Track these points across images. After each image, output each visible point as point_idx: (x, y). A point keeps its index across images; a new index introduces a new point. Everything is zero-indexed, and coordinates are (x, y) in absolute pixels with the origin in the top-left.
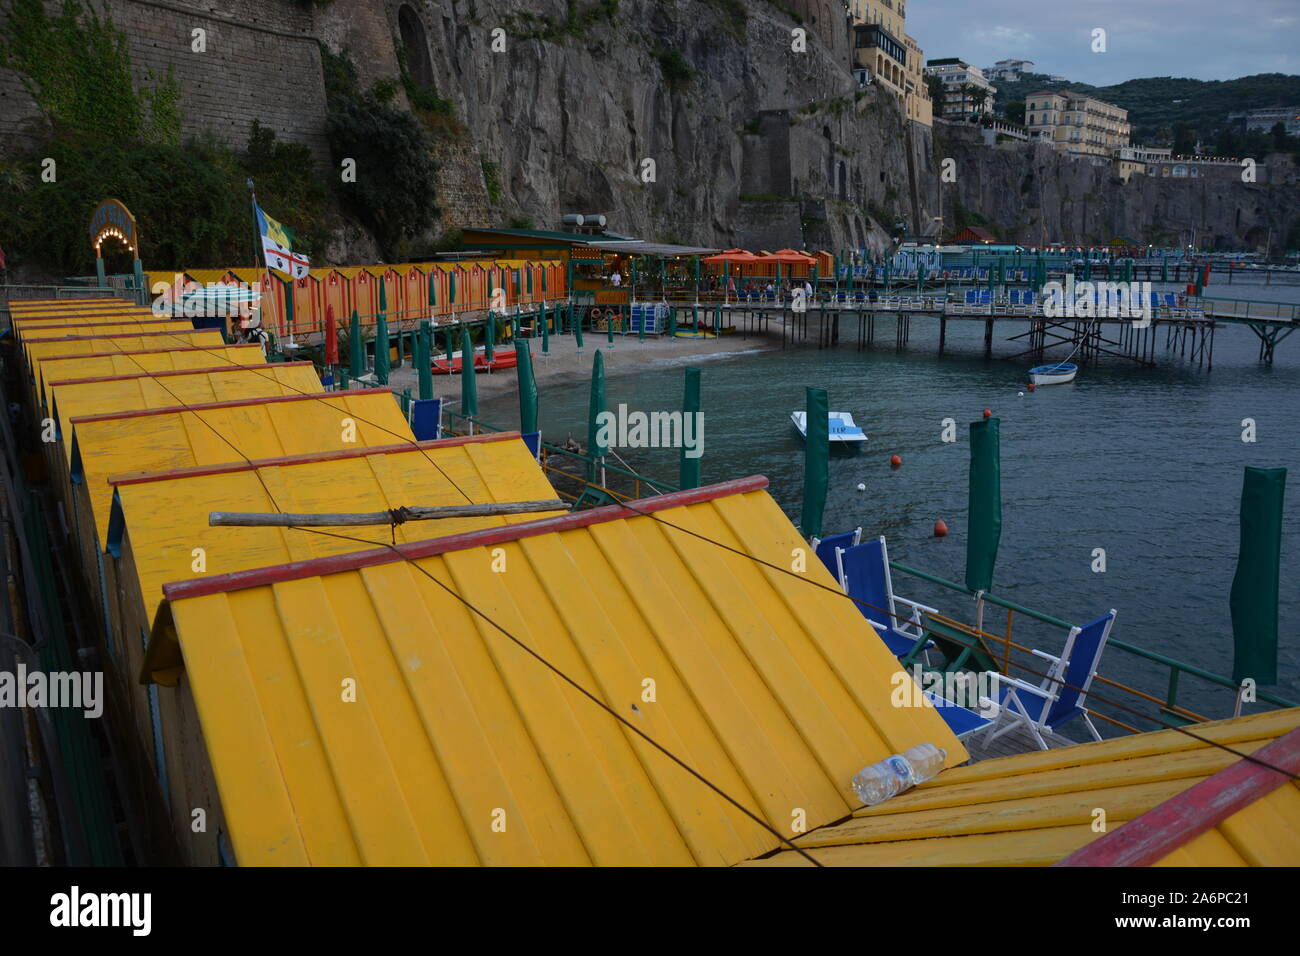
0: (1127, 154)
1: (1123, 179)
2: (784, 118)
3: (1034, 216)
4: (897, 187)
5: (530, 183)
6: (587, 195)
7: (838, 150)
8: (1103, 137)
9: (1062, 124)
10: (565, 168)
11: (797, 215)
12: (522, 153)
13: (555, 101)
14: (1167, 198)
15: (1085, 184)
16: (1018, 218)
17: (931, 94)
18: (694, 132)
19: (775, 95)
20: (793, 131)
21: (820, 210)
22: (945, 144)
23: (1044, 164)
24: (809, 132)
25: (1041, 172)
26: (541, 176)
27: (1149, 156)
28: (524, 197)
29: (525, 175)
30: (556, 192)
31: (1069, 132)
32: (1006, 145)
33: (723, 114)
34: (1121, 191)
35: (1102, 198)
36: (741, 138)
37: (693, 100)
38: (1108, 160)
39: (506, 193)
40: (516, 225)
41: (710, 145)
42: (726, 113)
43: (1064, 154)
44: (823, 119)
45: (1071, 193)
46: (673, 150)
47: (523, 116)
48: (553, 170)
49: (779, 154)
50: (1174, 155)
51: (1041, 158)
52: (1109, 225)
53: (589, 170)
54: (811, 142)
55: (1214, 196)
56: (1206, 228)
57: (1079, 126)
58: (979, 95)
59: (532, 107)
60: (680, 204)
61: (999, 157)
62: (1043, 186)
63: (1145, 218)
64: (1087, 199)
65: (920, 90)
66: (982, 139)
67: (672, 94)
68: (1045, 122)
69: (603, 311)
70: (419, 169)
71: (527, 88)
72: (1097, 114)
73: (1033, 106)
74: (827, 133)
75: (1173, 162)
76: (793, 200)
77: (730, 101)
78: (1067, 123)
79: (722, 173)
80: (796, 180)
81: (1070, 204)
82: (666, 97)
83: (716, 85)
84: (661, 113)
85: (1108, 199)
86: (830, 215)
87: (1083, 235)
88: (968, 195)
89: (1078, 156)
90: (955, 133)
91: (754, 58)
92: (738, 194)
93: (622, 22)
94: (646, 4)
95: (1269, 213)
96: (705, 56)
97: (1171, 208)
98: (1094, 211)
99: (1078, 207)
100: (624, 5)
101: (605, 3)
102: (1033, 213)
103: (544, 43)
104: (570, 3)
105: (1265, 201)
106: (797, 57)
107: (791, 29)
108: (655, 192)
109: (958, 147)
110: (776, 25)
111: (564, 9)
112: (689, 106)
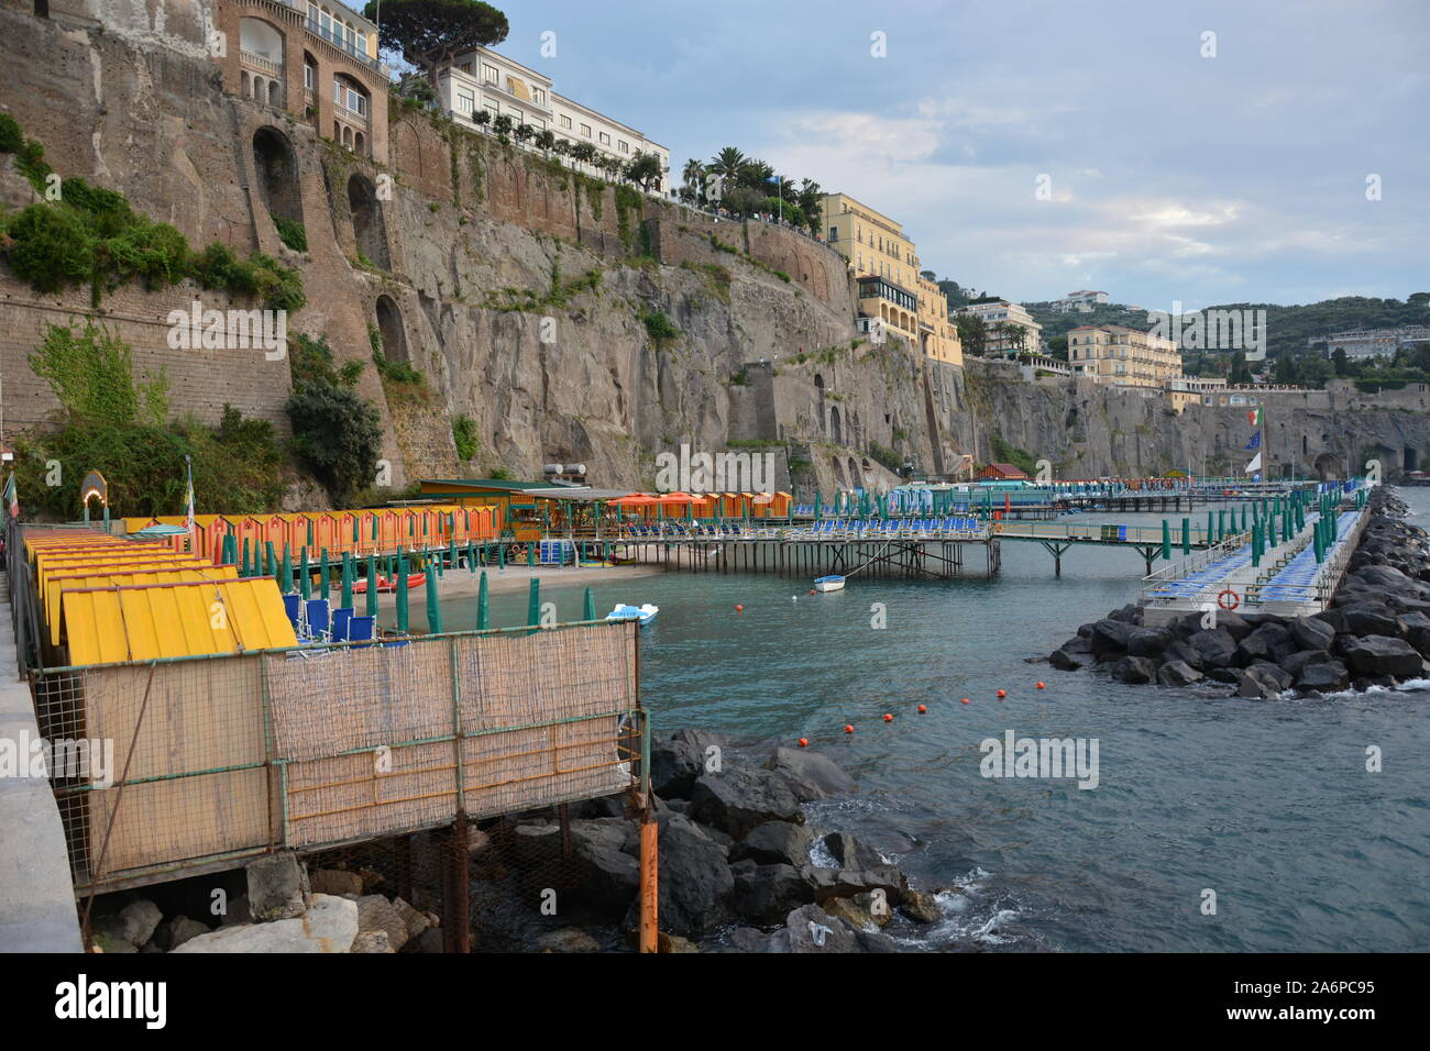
0: (1180, 384)
1: (1177, 411)
2: (768, 369)
3: (1081, 450)
4: (908, 427)
5: (511, 437)
6: (568, 446)
7: (828, 397)
8: (1151, 370)
9: (1106, 358)
10: (546, 422)
11: (784, 458)
12: (504, 409)
13: (536, 363)
14: (1227, 428)
15: (1136, 417)
16: (1063, 453)
17: (959, 335)
18: (680, 385)
19: (762, 345)
20: (776, 382)
21: (805, 453)
22: (983, 382)
23: (1087, 398)
24: (796, 381)
25: (1084, 406)
26: (522, 431)
27: (1203, 386)
28: (505, 449)
29: (506, 430)
30: (538, 444)
31: (1113, 366)
32: (1045, 380)
33: (707, 367)
34: (1175, 421)
35: (1157, 430)
36: (727, 389)
37: (678, 356)
38: (1159, 391)
39: (485, 446)
40: (495, 476)
41: (696, 396)
42: (711, 367)
43: (1111, 387)
44: (814, 368)
45: (1122, 425)
46: (659, 402)
47: (505, 378)
48: (535, 425)
49: (764, 402)
50: (1231, 384)
51: (1083, 392)
52: (1167, 456)
53: (570, 424)
54: (797, 390)
55: (1277, 424)
56: (1272, 457)
57: (1123, 359)
58: (1017, 333)
59: (514, 370)
61: (1039, 393)
62: (1087, 420)
63: (1205, 449)
64: (1140, 431)
65: (946, 331)
66: (1021, 376)
67: (657, 351)
68: (1088, 357)
69: (522, 547)
70: (362, 436)
71: (508, 354)
72: (1142, 346)
73: (1075, 341)
74: (819, 381)
75: (1229, 391)
76: (778, 444)
77: (716, 356)
78: (1112, 357)
79: (709, 421)
80: (781, 426)
81: (1121, 436)
82: (652, 355)
83: (701, 342)
84: (647, 369)
85: (1162, 430)
86: (817, 458)
87: (1139, 467)
88: (1010, 432)
89: (1125, 389)
90: (992, 371)
91: (739, 316)
92: (726, 440)
93: (606, 291)
94: (630, 273)
95: (1336, 439)
96: (689, 315)
97: (1232, 437)
98: (1148, 443)
99: (1130, 439)
100: (609, 276)
101: (590, 274)
102: (1080, 447)
103: (525, 314)
104: (554, 277)
105: (1331, 427)
106: (785, 312)
107: (778, 287)
108: (643, 441)
109: (996, 384)
110: (763, 284)
111: (548, 283)
112: (674, 361)
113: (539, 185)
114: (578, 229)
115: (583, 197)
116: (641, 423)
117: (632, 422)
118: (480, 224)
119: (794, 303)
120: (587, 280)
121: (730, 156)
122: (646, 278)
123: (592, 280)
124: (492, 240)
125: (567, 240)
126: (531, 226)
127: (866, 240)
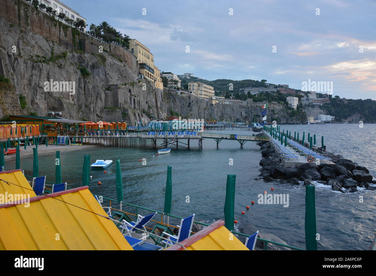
0: (214, 98)
1: (213, 104)
2: (117, 87)
4: (151, 105)
5: (37, 102)
6: (56, 106)
7: (133, 96)
8: (208, 94)
9: (197, 90)
10: (49, 98)
11: (121, 112)
12: (35, 93)
13: (46, 80)
14: (224, 109)
15: (204, 105)
16: (187, 114)
17: (162, 81)
18: (90, 90)
19: (114, 80)
20: (119, 90)
21: (127, 111)
22: (167, 94)
23: (193, 100)
24: (124, 91)
25: (192, 102)
26: (41, 101)
27: (219, 98)
28: (35, 106)
29: (35, 100)
30: (46, 105)
31: (199, 92)
32: (183, 95)
33: (99, 85)
34: (213, 107)
35: (209, 109)
36: (105, 92)
37: (90, 81)
38: (209, 99)
39: (29, 105)
40: (32, 114)
41: (95, 93)
43: (198, 98)
44: (129, 87)
45: (201, 107)
46: (84, 94)
47: (35, 84)
48: (45, 99)
49: (115, 96)
50: (225, 98)
51: (192, 98)
52: (211, 116)
53: (57, 99)
54: (124, 93)
55: (235, 109)
56: (234, 117)
57: (202, 91)
58: (176, 82)
59: (39, 81)
60: (86, 109)
61: (181, 98)
62: (193, 106)
63: (219, 114)
64: (205, 109)
65: (159, 80)
66: (177, 93)
67: (84, 79)
68: (193, 90)
69: (50, 138)
71: (37, 76)
72: (206, 88)
73: (190, 85)
74: (130, 91)
75: (225, 100)
76: (119, 108)
77: (101, 82)
78: (199, 90)
79: (99, 101)
80: (120, 103)
81: (200, 110)
82: (82, 80)
83: (97, 77)
84: (80, 84)
85: (210, 109)
86: (130, 112)
87: (204, 118)
88: (174, 108)
89: (202, 98)
90: (170, 92)
91: (108, 70)
92: (104, 107)
93: (68, 59)
94: (76, 55)
95: (248, 113)
96: (94, 69)
97: (225, 112)
98: (207, 112)
99: (203, 111)
100: (69, 55)
101: (63, 54)
102: (191, 112)
103: (43, 64)
104: (52, 53)
105: (247, 110)
106: (121, 71)
107: (119, 63)
108: (79, 106)
109: (171, 95)
110: (115, 62)
111: (50, 55)
112: (89, 82)
113: (47, 23)
114: (60, 39)
115: (62, 30)
116: (78, 100)
117: (75, 100)
118: (27, 33)
119: (123, 68)
120: (63, 55)
121: (105, 24)
122: (81, 57)
123: (64, 55)
124: (32, 39)
125: (56, 42)
126: (45, 36)
127: (141, 53)
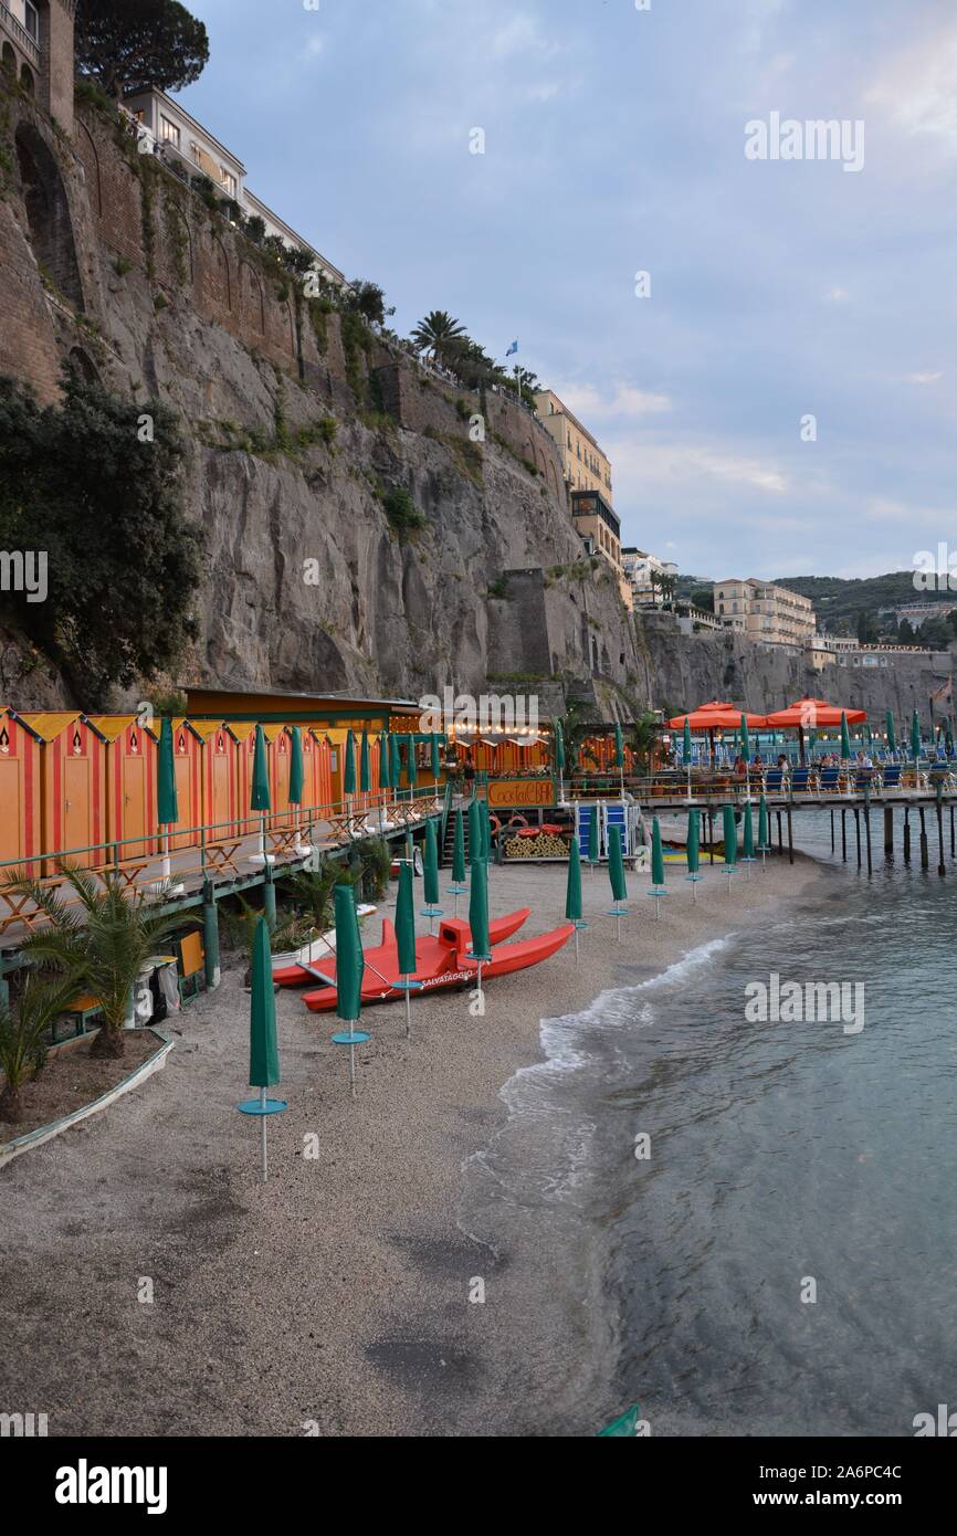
0: (818, 643)
1: (818, 670)
2: (537, 580)
5: (235, 648)
6: (308, 667)
7: (588, 622)
8: (793, 627)
9: (753, 614)
10: (279, 630)
11: (560, 697)
13: (266, 537)
14: (861, 689)
15: (782, 675)
18: (431, 593)
19: (516, 549)
20: (547, 593)
21: (586, 691)
22: (641, 634)
23: (744, 654)
24: (560, 598)
25: (742, 663)
26: (247, 640)
27: (838, 646)
28: (224, 665)
29: (226, 637)
30: (267, 662)
31: (761, 622)
32: (704, 634)
33: (462, 573)
34: (818, 681)
35: (800, 690)
36: (485, 602)
37: (426, 553)
38: (801, 650)
41: (450, 610)
42: (467, 573)
43: (760, 644)
44: (568, 585)
45: (770, 684)
46: (404, 616)
47: (224, 555)
48: (262, 634)
49: (532, 624)
50: (861, 645)
51: (740, 648)
53: (312, 634)
54: (563, 609)
55: (907, 686)
57: (770, 615)
59: (237, 544)
60: (416, 685)
61: (698, 647)
62: (745, 678)
64: (787, 690)
66: (678, 628)
67: (401, 545)
68: (735, 612)
71: (230, 517)
72: (785, 602)
73: (721, 595)
74: (573, 602)
75: (862, 651)
76: (554, 679)
77: (470, 557)
78: (759, 613)
79: (465, 645)
80: (555, 656)
81: (771, 695)
82: (395, 547)
83: (452, 537)
84: (388, 568)
85: (806, 691)
88: (669, 689)
89: (775, 646)
90: (650, 623)
91: (493, 508)
92: (486, 673)
93: (341, 451)
94: (366, 435)
96: (437, 501)
97: (866, 699)
99: (779, 699)
100: (342, 433)
101: (322, 425)
103: (254, 458)
104: (278, 418)
106: (533, 512)
107: (526, 480)
108: (383, 669)
109: (655, 636)
110: (513, 473)
111: (270, 425)
112: (423, 560)
113: (254, 283)
114: (300, 360)
115: (305, 317)
116: (381, 646)
117: (370, 641)
118: (181, 315)
119: (540, 504)
120: (319, 431)
121: (438, 323)
122: (383, 444)
123: (325, 432)
124: (198, 342)
125: (288, 372)
126: (246, 340)
127: (574, 449)
